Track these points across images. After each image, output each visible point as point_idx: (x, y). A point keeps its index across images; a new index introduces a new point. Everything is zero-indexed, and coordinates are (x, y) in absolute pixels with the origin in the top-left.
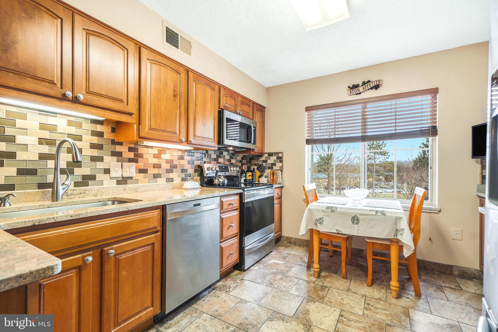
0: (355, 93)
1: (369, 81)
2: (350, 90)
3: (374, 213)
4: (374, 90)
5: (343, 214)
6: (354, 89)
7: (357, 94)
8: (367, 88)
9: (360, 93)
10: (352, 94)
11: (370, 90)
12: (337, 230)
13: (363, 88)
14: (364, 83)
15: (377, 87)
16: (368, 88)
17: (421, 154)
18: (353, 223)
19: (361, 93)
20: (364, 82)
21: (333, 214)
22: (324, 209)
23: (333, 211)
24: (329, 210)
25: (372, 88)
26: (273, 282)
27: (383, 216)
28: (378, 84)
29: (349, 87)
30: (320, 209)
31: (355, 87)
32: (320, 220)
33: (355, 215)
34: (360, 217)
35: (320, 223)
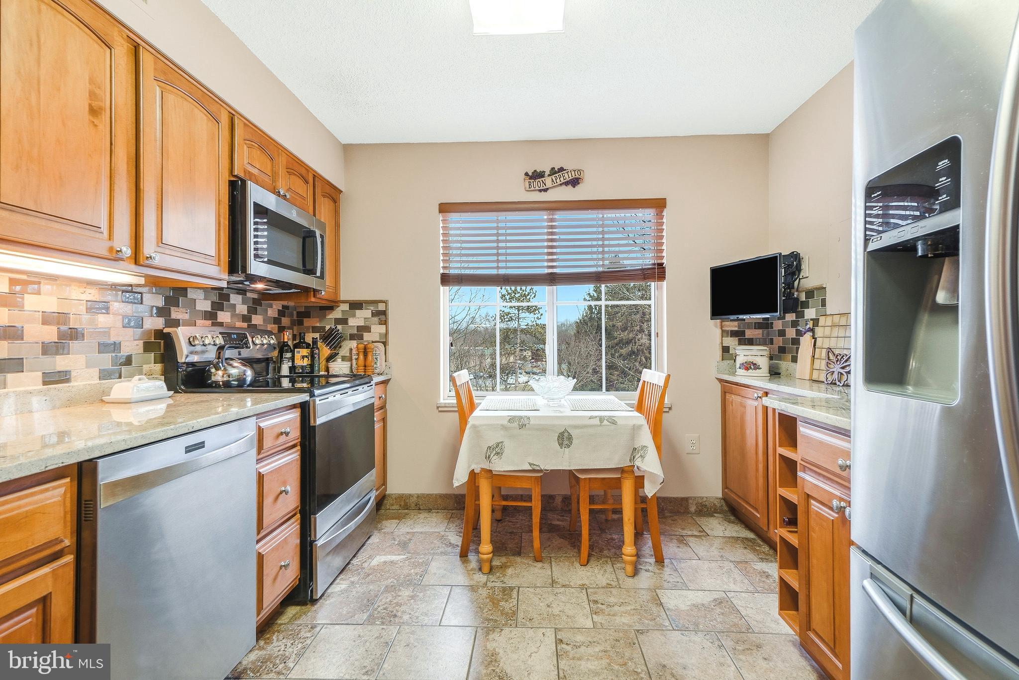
0: (537, 188)
1: (561, 169)
2: (530, 181)
3: (597, 422)
4: (570, 186)
5: (543, 429)
6: (537, 181)
7: (540, 191)
8: (558, 180)
9: (546, 190)
10: (532, 188)
11: (564, 186)
12: (530, 464)
13: (552, 179)
14: (553, 172)
15: (575, 182)
16: (561, 183)
17: (587, 313)
18: (561, 445)
19: (548, 189)
20: (553, 168)
21: (523, 431)
22: (505, 422)
23: (522, 426)
24: (516, 424)
25: (566, 184)
26: (397, 611)
27: (613, 426)
28: (577, 176)
29: (527, 174)
30: (498, 424)
31: (537, 176)
32: (497, 447)
33: (565, 430)
34: (574, 433)
35: (497, 454)
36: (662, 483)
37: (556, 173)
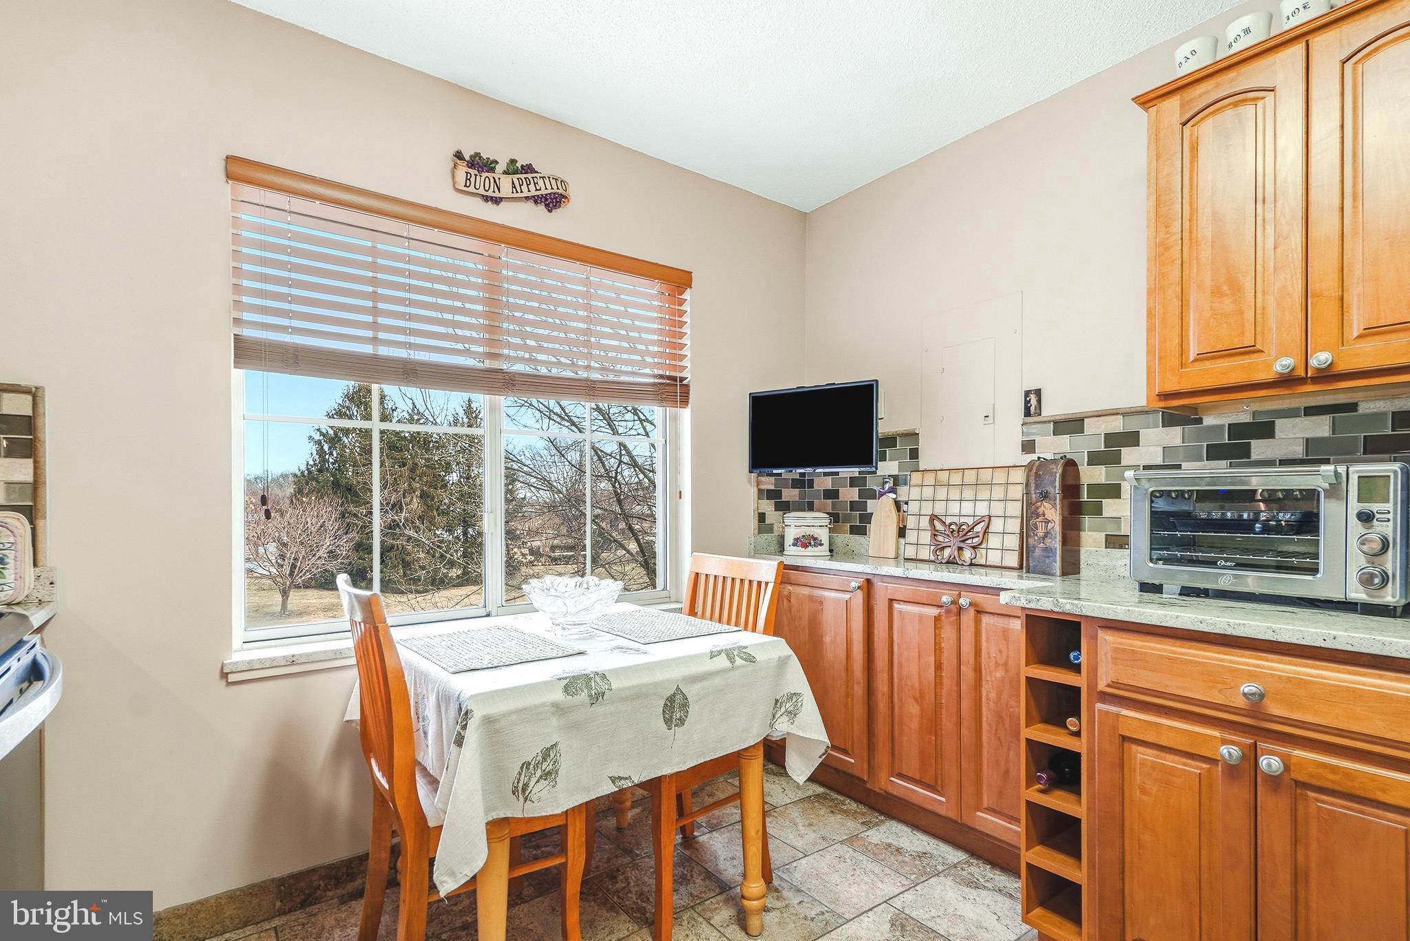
0: (482, 191)
1: (528, 169)
2: (470, 170)
3: (722, 662)
4: (542, 208)
5: (638, 695)
6: (484, 175)
7: (487, 199)
8: (524, 188)
9: (497, 201)
10: (472, 189)
11: (531, 204)
12: (613, 780)
13: (513, 181)
14: (513, 168)
15: (553, 201)
16: (530, 194)
17: (314, 460)
18: (668, 722)
19: (501, 199)
20: (513, 162)
21: (600, 709)
22: (558, 696)
23: (596, 698)
24: (583, 696)
25: (536, 200)
27: (751, 667)
28: (561, 191)
29: (459, 155)
30: (543, 705)
31: (480, 164)
32: (544, 759)
33: (678, 688)
34: (691, 691)
35: (546, 775)
36: (823, 755)
37: (516, 172)
